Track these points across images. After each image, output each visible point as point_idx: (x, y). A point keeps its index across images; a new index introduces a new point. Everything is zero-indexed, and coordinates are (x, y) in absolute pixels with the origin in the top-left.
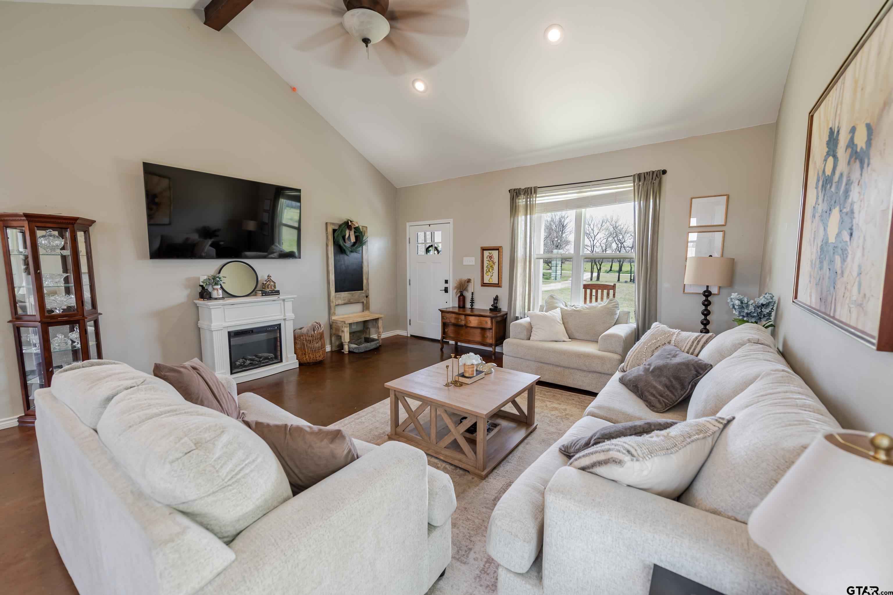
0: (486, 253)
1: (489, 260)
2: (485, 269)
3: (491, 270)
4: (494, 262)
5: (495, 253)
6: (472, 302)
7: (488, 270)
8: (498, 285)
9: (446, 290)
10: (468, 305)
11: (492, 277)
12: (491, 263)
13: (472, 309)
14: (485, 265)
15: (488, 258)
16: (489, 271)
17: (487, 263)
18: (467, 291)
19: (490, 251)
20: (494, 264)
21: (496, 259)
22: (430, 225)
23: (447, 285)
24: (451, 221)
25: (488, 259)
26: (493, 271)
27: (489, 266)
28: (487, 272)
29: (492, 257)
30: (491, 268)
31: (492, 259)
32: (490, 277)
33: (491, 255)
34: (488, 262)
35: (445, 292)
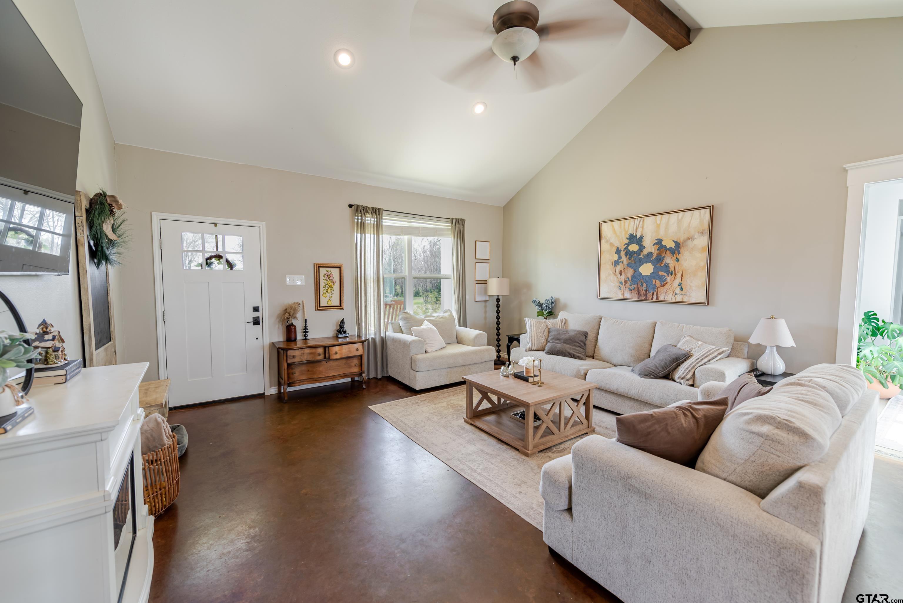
0: (323, 271)
1: (327, 279)
2: (322, 289)
3: (329, 291)
4: (334, 281)
5: (335, 272)
6: (305, 331)
7: (325, 291)
8: (341, 307)
9: (256, 322)
10: (299, 336)
11: (332, 298)
12: (329, 282)
13: (305, 340)
14: (322, 285)
15: (326, 276)
16: (327, 292)
17: (325, 283)
18: (295, 318)
19: (329, 269)
20: (333, 283)
21: (336, 278)
22: (216, 225)
23: (256, 314)
24: (263, 225)
25: (325, 278)
26: (333, 292)
27: (327, 286)
28: (324, 293)
29: (331, 275)
30: (330, 288)
31: (331, 278)
32: (329, 299)
33: (330, 273)
34: (326, 281)
35: (254, 324)
